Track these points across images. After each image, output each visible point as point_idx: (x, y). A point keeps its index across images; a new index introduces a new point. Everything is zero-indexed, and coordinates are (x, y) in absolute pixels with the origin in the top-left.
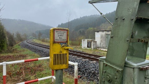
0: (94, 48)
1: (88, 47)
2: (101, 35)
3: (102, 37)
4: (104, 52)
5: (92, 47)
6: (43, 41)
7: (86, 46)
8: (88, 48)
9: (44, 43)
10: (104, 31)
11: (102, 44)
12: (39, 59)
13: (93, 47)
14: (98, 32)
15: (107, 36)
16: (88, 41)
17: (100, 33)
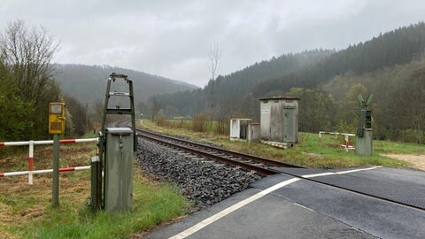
0: (253, 141)
1: (241, 137)
2: (272, 109)
3: (273, 113)
4: (272, 149)
5: (249, 138)
6: (160, 123)
7: (238, 136)
8: (241, 140)
9: (160, 127)
10: (278, 99)
11: (273, 130)
12: (77, 140)
13: (252, 137)
14: (266, 101)
15: (286, 110)
16: (241, 122)
17: (270, 104)
